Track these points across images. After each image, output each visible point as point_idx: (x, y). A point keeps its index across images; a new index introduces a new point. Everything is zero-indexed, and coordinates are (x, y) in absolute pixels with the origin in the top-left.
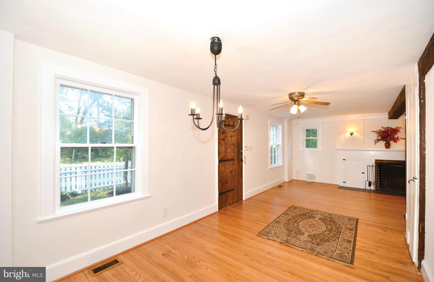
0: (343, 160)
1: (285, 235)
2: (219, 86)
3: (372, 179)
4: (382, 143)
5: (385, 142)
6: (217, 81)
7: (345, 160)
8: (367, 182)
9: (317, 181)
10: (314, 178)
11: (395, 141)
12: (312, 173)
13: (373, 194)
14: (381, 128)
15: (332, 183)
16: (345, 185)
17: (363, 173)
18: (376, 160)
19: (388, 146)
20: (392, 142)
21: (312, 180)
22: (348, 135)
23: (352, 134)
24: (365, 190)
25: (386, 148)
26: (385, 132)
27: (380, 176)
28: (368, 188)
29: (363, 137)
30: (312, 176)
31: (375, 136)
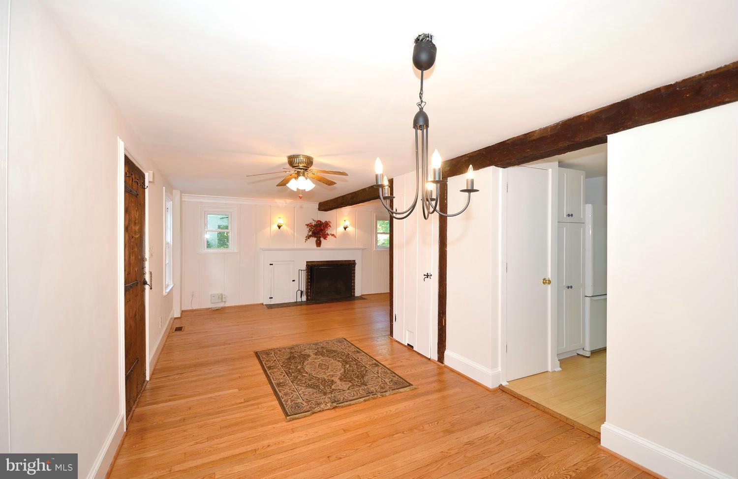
0: (270, 264)
1: (321, 395)
2: (425, 130)
3: (304, 288)
4: (313, 240)
5: (316, 239)
6: (421, 121)
7: (272, 264)
8: (299, 293)
9: (229, 304)
10: (224, 300)
11: (325, 238)
12: (221, 293)
13: (304, 307)
14: (311, 221)
15: (253, 303)
16: (273, 302)
17: (294, 281)
18: (307, 262)
19: (319, 244)
20: (322, 239)
21: (221, 305)
22: (275, 227)
23: (279, 227)
24: (296, 304)
25: (317, 247)
26: (316, 225)
27: (310, 282)
28: (299, 300)
29: (293, 232)
30: (221, 297)
31: (306, 231)
